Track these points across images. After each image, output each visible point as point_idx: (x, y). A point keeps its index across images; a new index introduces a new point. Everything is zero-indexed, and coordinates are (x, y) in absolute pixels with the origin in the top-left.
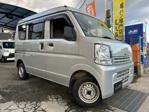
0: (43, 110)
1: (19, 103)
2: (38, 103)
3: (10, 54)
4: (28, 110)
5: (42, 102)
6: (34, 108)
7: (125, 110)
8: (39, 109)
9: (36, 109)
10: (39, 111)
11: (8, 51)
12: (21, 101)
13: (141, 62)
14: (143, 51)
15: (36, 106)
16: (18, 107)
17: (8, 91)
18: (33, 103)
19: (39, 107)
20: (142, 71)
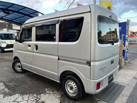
0: (43, 102)
1: (23, 95)
2: (38, 96)
3: (7, 45)
4: (31, 102)
5: (42, 95)
6: (36, 100)
7: (105, 101)
8: (40, 101)
9: (37, 101)
10: (40, 102)
11: (5, 42)
12: (25, 94)
13: (123, 56)
14: (125, 46)
15: (37, 98)
16: (23, 99)
17: (12, 84)
18: (34, 96)
19: (39, 99)
20: (123, 64)
